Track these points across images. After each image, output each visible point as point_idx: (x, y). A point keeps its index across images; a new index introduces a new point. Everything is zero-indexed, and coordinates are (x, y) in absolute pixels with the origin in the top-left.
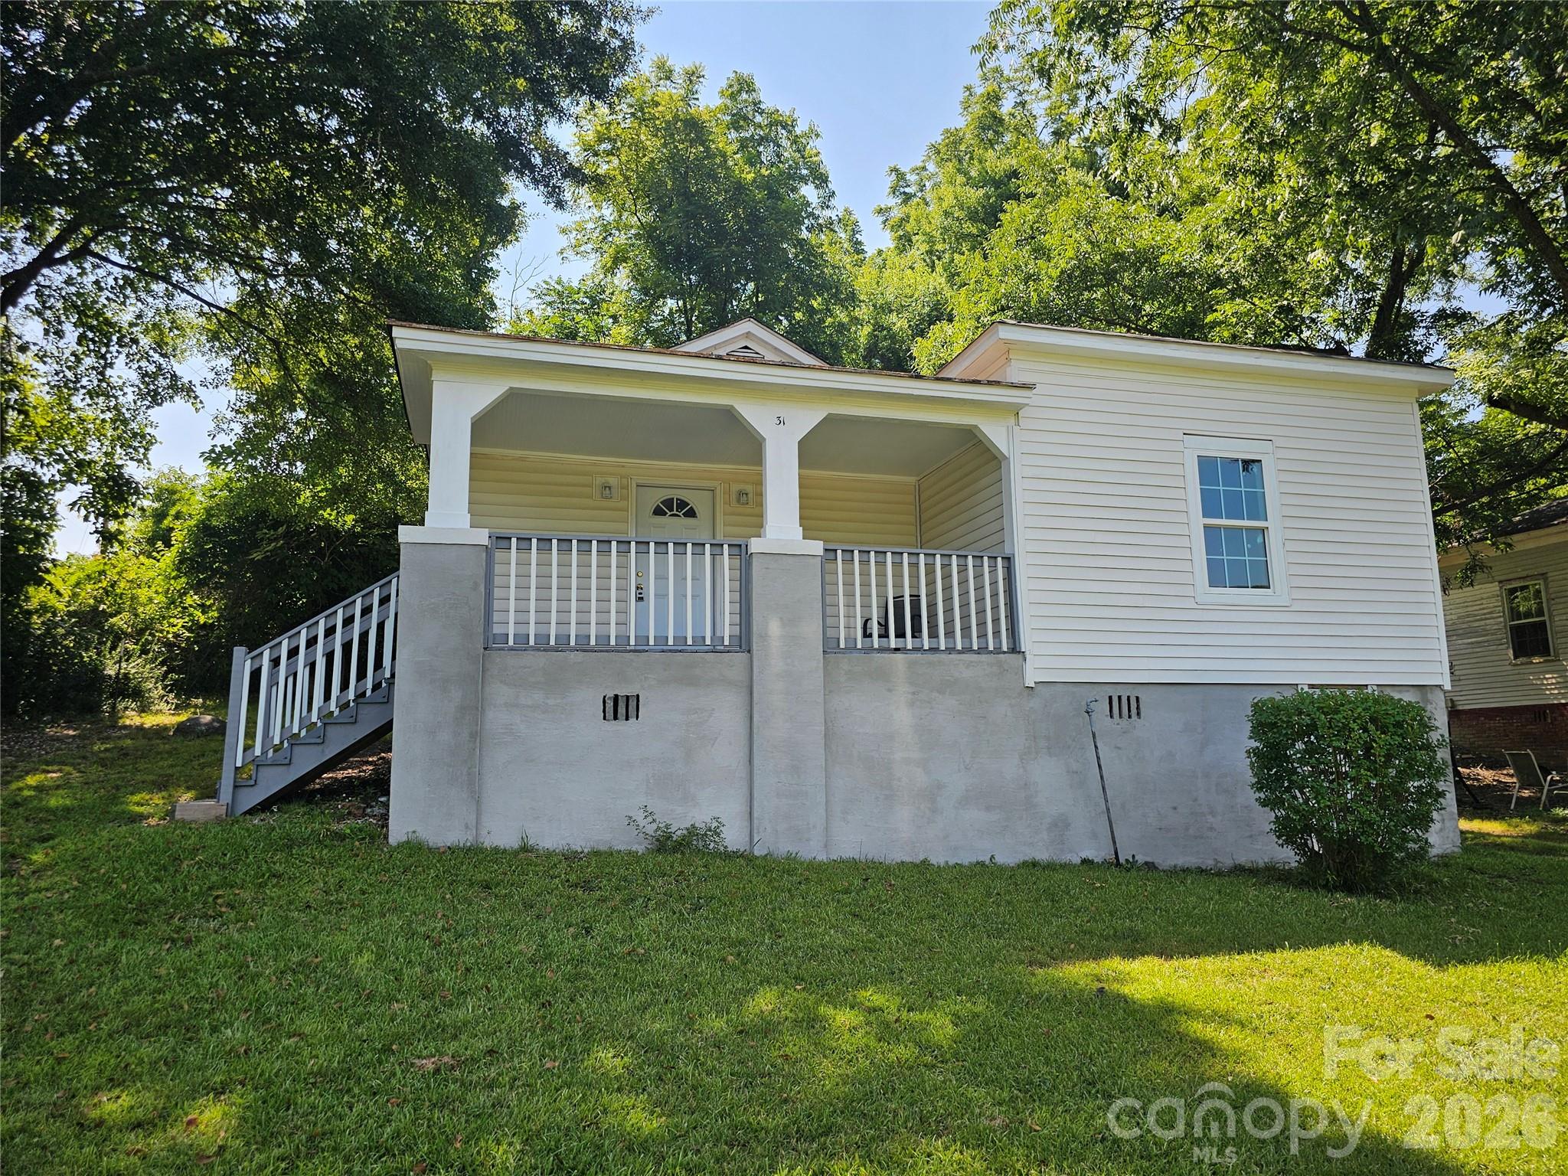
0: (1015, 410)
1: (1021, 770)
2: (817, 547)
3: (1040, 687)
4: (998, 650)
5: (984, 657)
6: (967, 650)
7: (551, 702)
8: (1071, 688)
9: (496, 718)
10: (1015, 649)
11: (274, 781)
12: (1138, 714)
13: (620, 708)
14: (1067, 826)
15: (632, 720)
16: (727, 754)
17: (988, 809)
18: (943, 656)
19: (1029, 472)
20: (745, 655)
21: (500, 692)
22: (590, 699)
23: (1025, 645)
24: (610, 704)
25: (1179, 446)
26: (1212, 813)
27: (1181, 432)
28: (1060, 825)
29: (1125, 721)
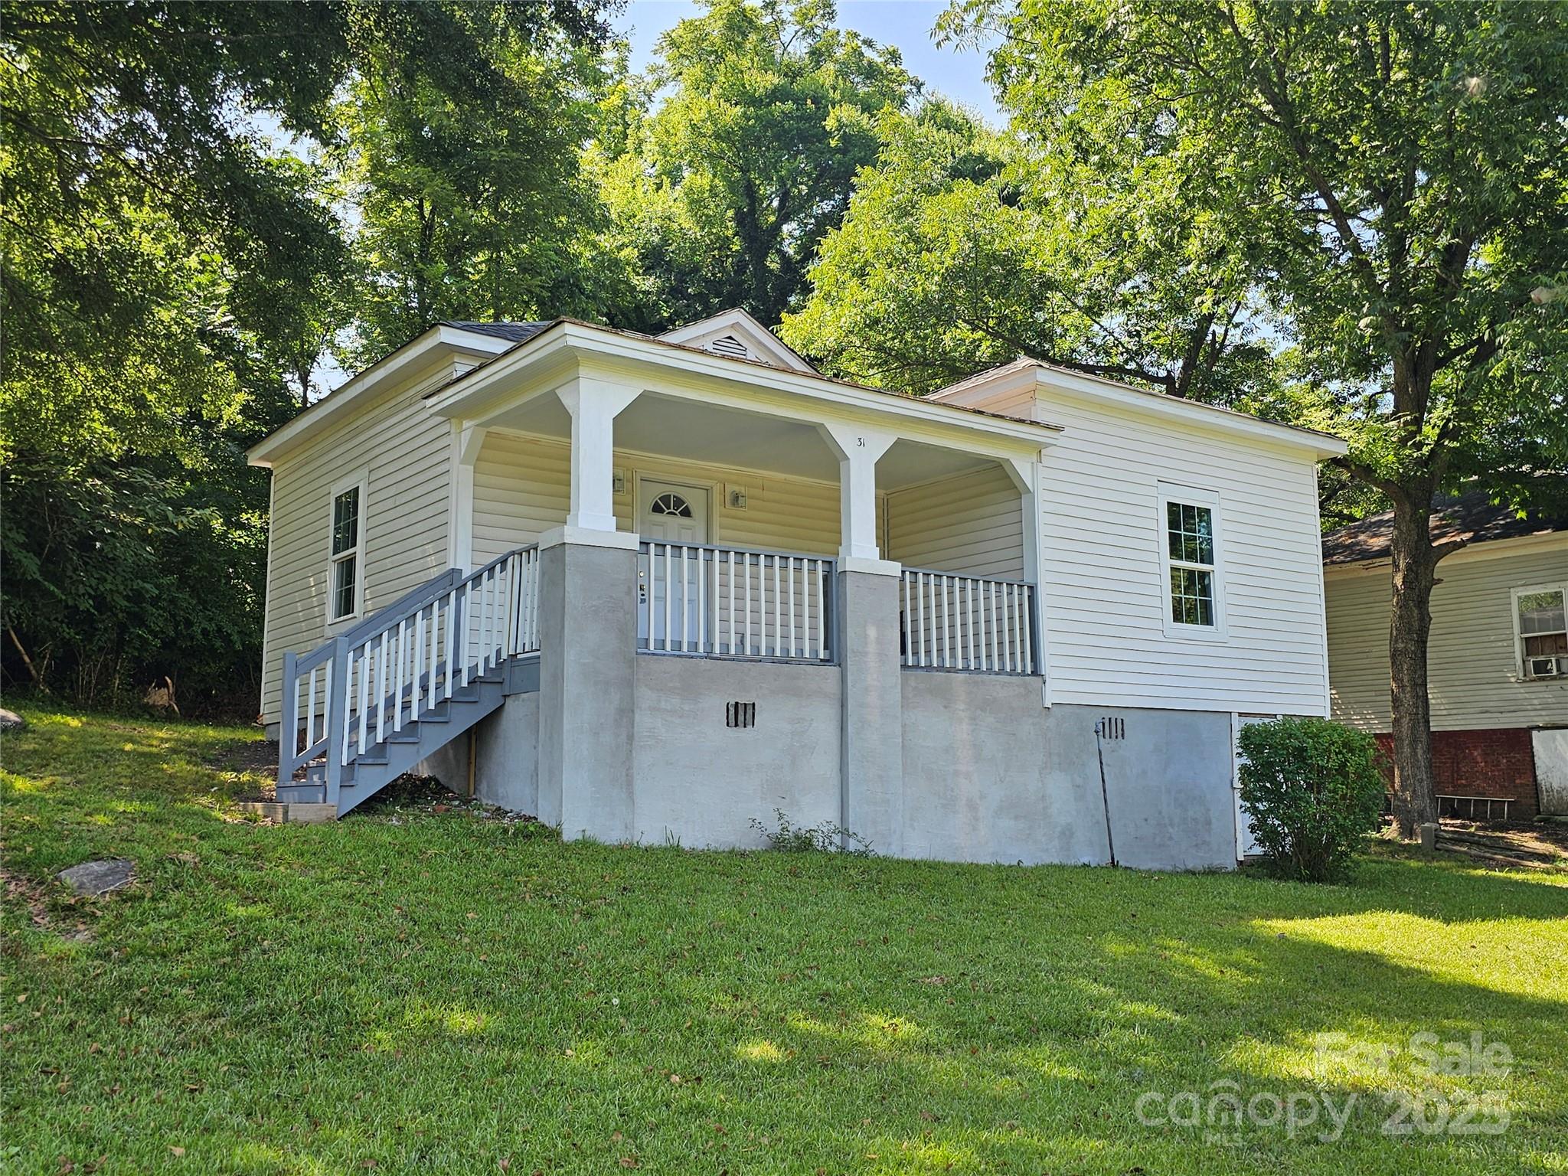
0: (1039, 449)
1: (1040, 785)
2: (895, 568)
3: (1055, 709)
4: (1024, 673)
5: (1014, 679)
6: (1002, 671)
7: (686, 707)
8: (1077, 710)
9: (644, 721)
10: (1036, 672)
11: (372, 782)
12: (1123, 735)
13: (740, 715)
14: (1072, 834)
15: (749, 727)
16: (824, 764)
17: (1016, 818)
18: (985, 677)
19: (1050, 507)
20: (837, 669)
21: (645, 696)
22: (715, 706)
23: (1045, 669)
24: (732, 711)
25: (1153, 491)
26: (1172, 825)
27: (1156, 479)
28: (1067, 833)
29: (1113, 742)
